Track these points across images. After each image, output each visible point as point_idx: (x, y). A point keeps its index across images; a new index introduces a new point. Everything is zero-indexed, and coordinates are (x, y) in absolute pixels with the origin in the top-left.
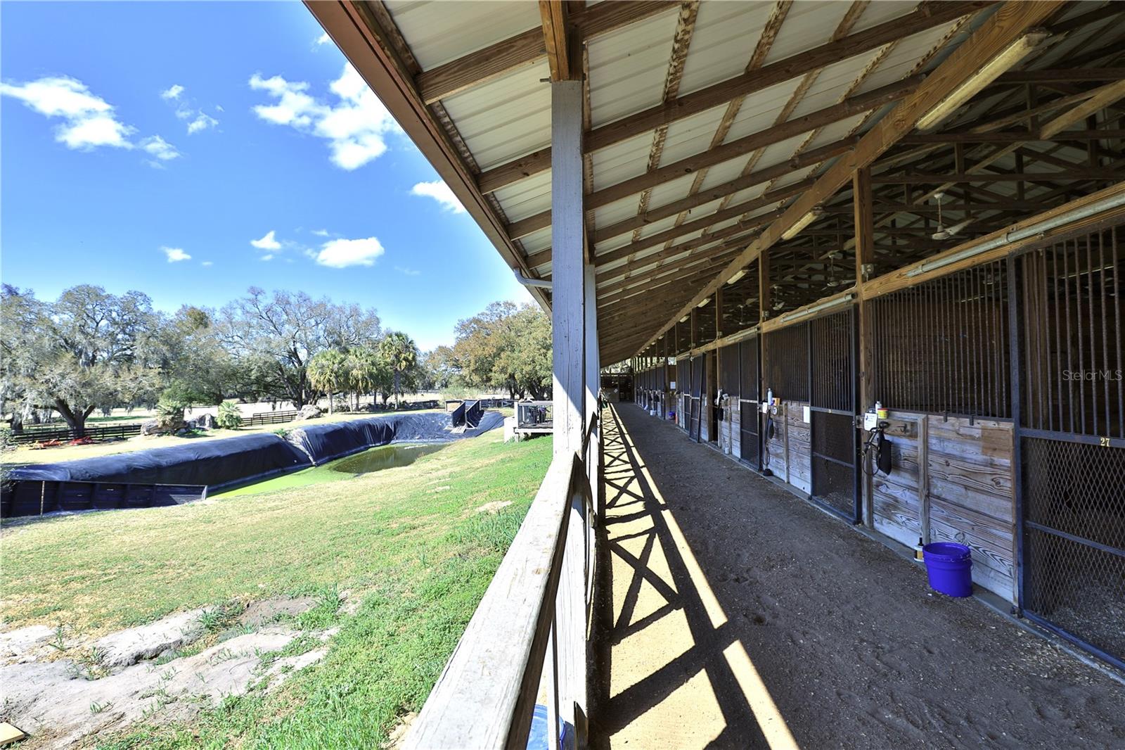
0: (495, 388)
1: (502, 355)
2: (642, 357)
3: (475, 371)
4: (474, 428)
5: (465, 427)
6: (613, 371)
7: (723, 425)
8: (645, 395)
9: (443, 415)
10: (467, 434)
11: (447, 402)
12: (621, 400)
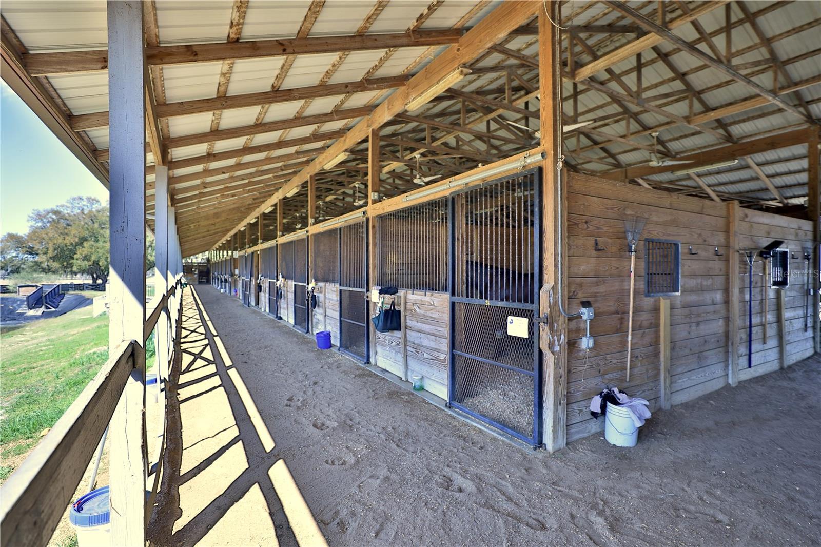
0: (76, 274)
1: (85, 244)
2: (216, 250)
3: (54, 258)
4: (53, 309)
5: (43, 309)
6: (194, 261)
7: (262, 294)
8: (218, 279)
9: (15, 299)
10: (45, 315)
11: (20, 287)
12: (200, 283)
